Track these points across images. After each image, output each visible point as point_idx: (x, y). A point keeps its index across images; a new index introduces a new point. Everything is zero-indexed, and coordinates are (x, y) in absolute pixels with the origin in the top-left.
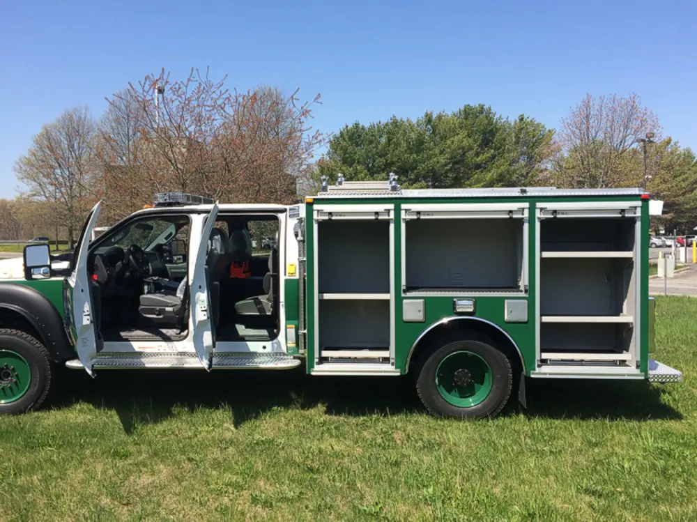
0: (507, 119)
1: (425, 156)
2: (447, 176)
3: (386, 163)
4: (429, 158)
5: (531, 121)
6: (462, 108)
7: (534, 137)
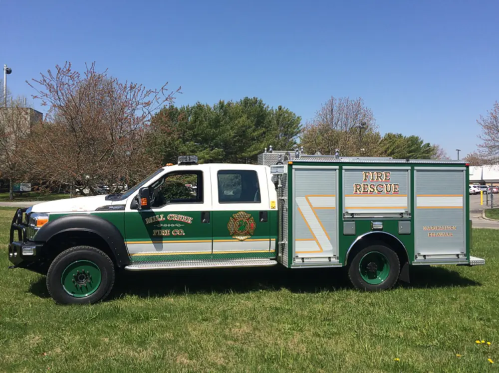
0: (272, 108)
1: (221, 130)
2: (234, 145)
3: (194, 134)
4: (223, 132)
5: (286, 110)
6: (243, 99)
7: (288, 121)
